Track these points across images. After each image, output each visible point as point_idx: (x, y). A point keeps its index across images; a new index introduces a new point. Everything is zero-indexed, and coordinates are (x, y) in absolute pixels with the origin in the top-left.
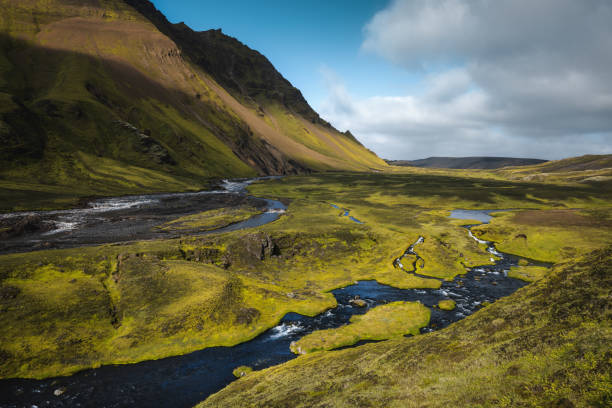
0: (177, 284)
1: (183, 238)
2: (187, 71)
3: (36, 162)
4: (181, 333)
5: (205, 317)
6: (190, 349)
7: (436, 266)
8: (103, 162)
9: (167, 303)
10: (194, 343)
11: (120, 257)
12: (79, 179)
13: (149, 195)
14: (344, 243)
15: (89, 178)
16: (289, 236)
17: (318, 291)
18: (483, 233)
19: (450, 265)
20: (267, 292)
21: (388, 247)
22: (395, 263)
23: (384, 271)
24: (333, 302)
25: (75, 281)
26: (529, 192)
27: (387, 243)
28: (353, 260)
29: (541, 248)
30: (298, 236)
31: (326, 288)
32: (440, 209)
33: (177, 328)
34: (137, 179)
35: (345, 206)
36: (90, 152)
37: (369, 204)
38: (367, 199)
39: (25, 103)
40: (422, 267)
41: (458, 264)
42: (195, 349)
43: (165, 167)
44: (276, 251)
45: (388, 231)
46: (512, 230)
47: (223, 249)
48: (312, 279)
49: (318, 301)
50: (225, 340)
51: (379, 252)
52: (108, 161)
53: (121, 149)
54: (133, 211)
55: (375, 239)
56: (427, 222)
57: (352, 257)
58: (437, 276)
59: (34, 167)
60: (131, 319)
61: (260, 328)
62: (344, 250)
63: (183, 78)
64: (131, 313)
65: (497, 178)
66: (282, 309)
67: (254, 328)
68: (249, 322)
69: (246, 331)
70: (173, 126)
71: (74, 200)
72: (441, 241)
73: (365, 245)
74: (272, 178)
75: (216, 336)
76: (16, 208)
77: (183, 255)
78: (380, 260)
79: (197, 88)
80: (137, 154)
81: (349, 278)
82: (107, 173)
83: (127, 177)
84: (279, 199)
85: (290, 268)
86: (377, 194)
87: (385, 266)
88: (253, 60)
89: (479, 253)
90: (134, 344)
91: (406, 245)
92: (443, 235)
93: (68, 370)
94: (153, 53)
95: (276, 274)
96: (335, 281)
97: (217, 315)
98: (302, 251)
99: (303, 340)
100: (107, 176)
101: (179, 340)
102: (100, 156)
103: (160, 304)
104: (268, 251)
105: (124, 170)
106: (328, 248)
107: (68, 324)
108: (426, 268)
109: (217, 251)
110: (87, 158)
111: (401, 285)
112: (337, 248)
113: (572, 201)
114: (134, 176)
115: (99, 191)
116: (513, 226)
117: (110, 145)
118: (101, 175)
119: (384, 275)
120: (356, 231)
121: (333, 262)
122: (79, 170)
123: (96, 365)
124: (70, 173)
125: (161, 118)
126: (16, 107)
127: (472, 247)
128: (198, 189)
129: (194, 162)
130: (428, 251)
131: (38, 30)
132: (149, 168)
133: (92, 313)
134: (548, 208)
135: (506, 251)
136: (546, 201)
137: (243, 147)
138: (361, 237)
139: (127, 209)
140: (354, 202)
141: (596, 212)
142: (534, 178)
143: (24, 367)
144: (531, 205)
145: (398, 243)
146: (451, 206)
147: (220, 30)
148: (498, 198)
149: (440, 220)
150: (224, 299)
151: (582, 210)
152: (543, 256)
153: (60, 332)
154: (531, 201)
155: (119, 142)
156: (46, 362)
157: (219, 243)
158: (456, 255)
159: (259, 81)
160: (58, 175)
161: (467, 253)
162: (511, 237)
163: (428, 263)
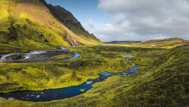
0: (61, 72)
1: (58, 61)
2: (51, 16)
3: (15, 40)
4: (65, 83)
5: (70, 79)
6: (68, 86)
7: (121, 68)
8: (31, 41)
9: (60, 76)
10: (68, 85)
11: (45, 65)
12: (25, 45)
13: (43, 50)
14: (98, 63)
15: (28, 45)
16: (84, 61)
17: (94, 74)
18: (130, 59)
19: (124, 67)
20: (82, 74)
21: (109, 64)
22: (111, 67)
23: (109, 69)
24: (99, 76)
25: (36, 70)
26: (139, 50)
27: (109, 63)
28: (100, 67)
29: (144, 62)
30: (86, 61)
31: (96, 73)
32: (119, 54)
33: (64, 82)
34: (39, 46)
35: (95, 54)
36: (27, 38)
37: (101, 54)
38: (100, 52)
39: (13, 25)
40: (118, 68)
41: (126, 67)
42: (69, 86)
43: (46, 43)
44: (81, 65)
45: (108, 60)
46: (137, 58)
47: (68, 64)
48: (92, 71)
49: (95, 76)
50: (76, 84)
51: (107, 65)
52: (32, 41)
53: (35, 37)
54: (41, 54)
55: (105, 62)
56: (117, 57)
57: (100, 66)
58: (122, 70)
59: (15, 42)
60: (52, 80)
61: (83, 82)
62: (98, 65)
63: (50, 18)
64: (51, 78)
65: (131, 46)
66: (87, 78)
67: (82, 82)
68: (80, 81)
69: (80, 83)
70: (48, 31)
71: (26, 51)
72: (121, 61)
73: (103, 63)
74: (73, 47)
75: (73, 84)
76: (14, 52)
77: (59, 65)
78: (107, 67)
79: (54, 21)
80: (39, 39)
81: (101, 71)
82: (32, 44)
83: (37, 45)
84: (77, 52)
85: (85, 69)
86: (103, 51)
87: (109, 68)
88: (68, 13)
89: (130, 64)
90: (55, 85)
91: (113, 63)
92: (122, 60)
93: (42, 89)
94: (43, 11)
95: (83, 70)
96: (98, 72)
97: (72, 79)
98: (88, 65)
99: (94, 84)
100: (32, 45)
101: (65, 84)
102: (30, 39)
103: (58, 76)
104: (80, 65)
105: (36, 43)
106: (94, 64)
107: (38, 80)
108: (119, 68)
109: (67, 65)
110: (27, 40)
111: (114, 72)
112: (96, 64)
113: (149, 51)
114: (39, 45)
115: (31, 49)
116: (137, 57)
117: (32, 36)
118: (31, 44)
119: (109, 70)
120: (100, 60)
121: (96, 68)
122: (25, 43)
123: (48, 89)
124: (23, 44)
125: (44, 29)
126: (11, 26)
127: (128, 63)
128: (55, 49)
129: (53, 42)
130: (119, 64)
131: (16, 6)
132: (42, 43)
133: (43, 78)
134: (144, 53)
135: (136, 63)
136: (143, 51)
137: (65, 38)
138: (102, 61)
139: (39, 54)
140: (97, 53)
141: (154, 53)
142: (139, 46)
143: (33, 88)
144: (140, 53)
145: (111, 63)
146: (121, 54)
147: (59, 6)
148: (132, 51)
149: (120, 57)
150: (73, 75)
151: (151, 53)
152: (144, 64)
153: (37, 82)
154: (140, 51)
155: (34, 36)
156: (37, 87)
157: (67, 63)
158: (125, 65)
159: (69, 19)
160: (21, 44)
161: (127, 64)
162: (137, 60)
163: (119, 67)
